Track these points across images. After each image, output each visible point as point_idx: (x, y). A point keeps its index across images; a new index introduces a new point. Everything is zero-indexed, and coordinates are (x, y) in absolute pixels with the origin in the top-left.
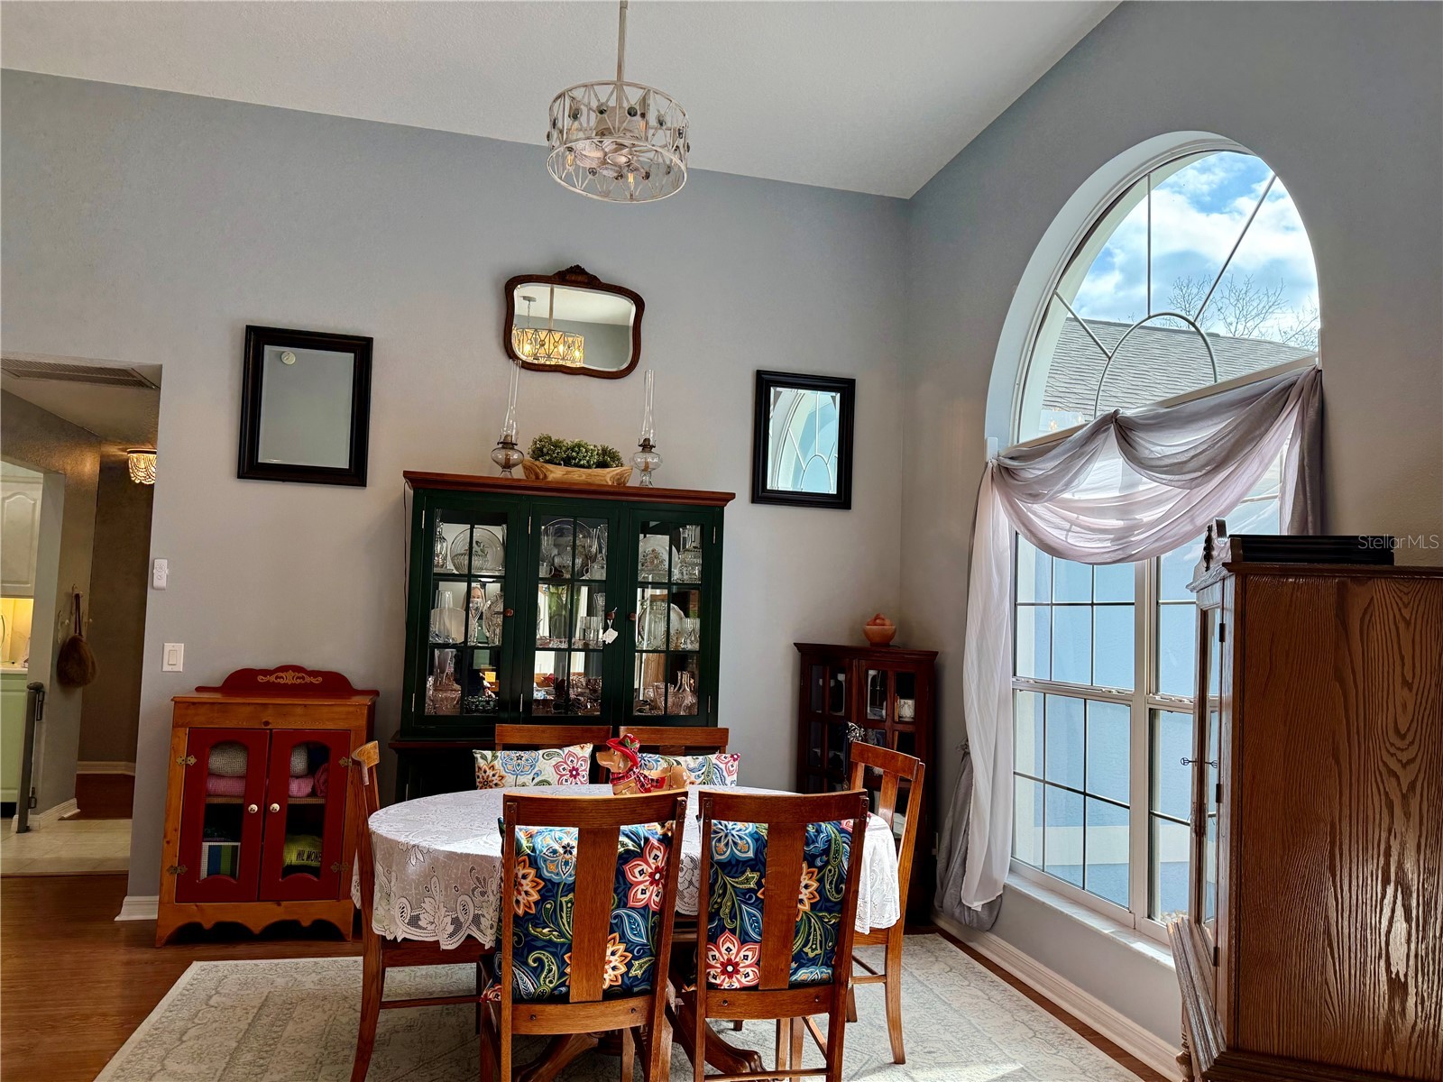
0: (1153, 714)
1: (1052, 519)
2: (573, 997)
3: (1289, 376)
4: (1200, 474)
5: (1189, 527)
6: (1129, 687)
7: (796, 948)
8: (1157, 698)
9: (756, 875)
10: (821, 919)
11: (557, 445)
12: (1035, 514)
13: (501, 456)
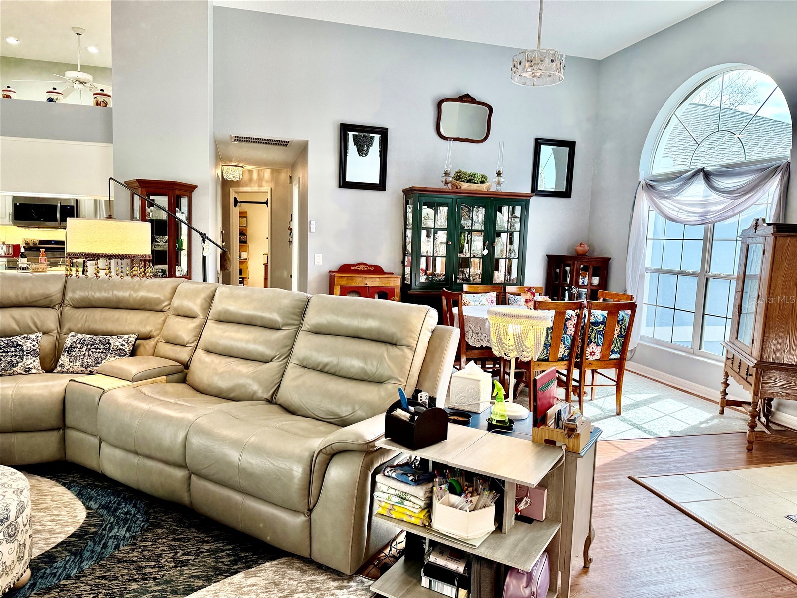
0: (707, 279)
1: (671, 207)
2: (550, 360)
3: (777, 163)
4: (739, 195)
5: (732, 213)
6: (698, 270)
7: (612, 348)
8: (710, 274)
9: (603, 326)
10: (619, 340)
11: (465, 174)
12: (662, 204)
13: (444, 179)
